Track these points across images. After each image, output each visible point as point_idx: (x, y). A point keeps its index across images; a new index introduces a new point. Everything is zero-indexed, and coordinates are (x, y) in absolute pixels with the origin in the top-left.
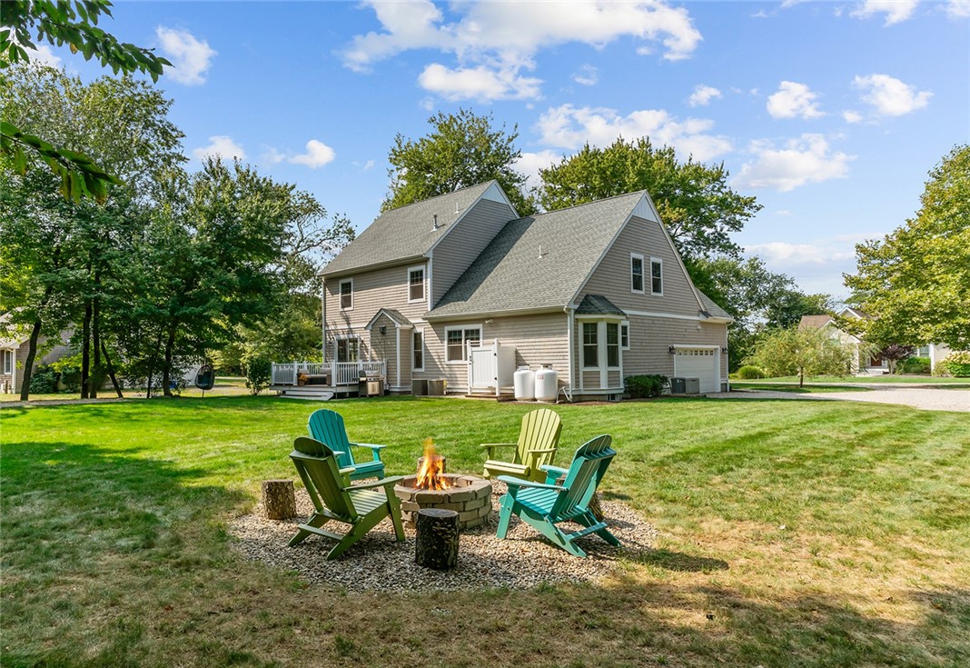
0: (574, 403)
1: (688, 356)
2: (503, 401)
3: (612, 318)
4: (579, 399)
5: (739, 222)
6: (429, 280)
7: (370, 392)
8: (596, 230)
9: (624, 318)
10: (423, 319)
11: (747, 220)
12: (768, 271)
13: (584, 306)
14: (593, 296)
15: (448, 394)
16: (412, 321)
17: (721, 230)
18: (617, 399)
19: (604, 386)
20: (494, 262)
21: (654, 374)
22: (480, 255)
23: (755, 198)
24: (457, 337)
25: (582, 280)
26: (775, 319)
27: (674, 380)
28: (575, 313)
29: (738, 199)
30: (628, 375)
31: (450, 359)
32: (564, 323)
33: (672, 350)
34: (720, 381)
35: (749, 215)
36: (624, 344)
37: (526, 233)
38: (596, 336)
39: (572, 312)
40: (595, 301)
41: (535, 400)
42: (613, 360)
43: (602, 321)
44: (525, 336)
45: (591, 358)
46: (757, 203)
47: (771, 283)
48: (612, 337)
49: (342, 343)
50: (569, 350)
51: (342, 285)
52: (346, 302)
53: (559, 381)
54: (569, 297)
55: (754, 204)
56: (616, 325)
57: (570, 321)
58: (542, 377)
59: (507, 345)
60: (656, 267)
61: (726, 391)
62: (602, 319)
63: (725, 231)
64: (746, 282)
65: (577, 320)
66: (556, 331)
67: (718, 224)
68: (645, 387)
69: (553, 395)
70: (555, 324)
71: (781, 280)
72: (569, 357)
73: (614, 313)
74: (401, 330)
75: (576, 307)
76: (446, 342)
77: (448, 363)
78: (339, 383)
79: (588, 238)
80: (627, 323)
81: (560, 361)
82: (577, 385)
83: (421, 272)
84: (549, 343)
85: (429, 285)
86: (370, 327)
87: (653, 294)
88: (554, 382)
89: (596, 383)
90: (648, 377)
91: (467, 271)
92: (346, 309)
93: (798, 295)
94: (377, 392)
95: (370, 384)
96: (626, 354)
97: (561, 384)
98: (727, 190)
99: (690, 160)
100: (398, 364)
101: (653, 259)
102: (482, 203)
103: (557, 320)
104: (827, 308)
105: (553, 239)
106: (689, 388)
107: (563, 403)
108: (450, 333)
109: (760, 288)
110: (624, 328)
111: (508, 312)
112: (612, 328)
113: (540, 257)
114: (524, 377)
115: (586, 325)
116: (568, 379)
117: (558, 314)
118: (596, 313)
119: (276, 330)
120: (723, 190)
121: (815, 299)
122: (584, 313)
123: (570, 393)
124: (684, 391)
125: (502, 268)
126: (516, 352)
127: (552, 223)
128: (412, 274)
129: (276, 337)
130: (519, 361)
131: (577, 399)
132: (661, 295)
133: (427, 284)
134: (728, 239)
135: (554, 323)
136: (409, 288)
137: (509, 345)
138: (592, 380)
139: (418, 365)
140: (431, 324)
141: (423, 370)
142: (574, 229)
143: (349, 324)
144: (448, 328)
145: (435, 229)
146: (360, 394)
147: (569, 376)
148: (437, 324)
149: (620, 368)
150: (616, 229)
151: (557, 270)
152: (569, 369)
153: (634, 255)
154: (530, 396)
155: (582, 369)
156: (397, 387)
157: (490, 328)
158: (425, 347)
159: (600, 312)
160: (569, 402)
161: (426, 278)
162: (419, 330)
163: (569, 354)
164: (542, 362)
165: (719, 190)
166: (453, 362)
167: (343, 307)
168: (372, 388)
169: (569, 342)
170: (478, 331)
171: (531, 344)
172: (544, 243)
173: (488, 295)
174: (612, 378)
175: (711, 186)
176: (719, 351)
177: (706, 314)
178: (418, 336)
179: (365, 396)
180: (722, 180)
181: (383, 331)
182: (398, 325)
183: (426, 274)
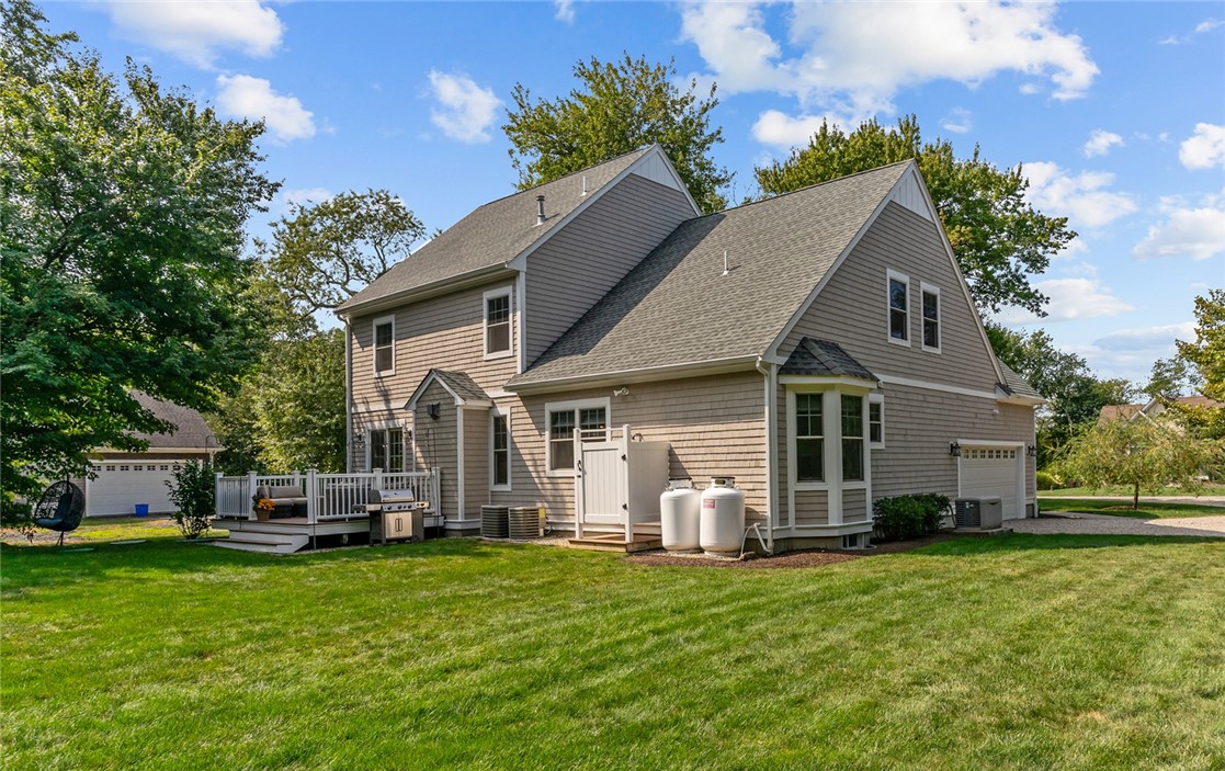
0: (776, 555)
1: (979, 460)
2: (639, 552)
3: (853, 384)
4: (787, 548)
5: (1043, 259)
6: (519, 313)
7: (391, 533)
8: (825, 224)
9: (873, 385)
10: (507, 389)
11: (1055, 253)
12: (1056, 349)
13: (798, 360)
14: (816, 342)
15: (549, 534)
16: (491, 393)
17: (1017, 271)
18: (861, 545)
19: (835, 520)
20: (647, 286)
21: (926, 492)
22: (627, 276)
23: (1066, 219)
24: (567, 425)
25: (794, 308)
26: (1063, 412)
27: (960, 504)
28: (779, 374)
29: (1041, 221)
30: (881, 496)
31: (553, 468)
32: (757, 395)
33: (954, 450)
34: (1024, 500)
35: (1057, 246)
36: (875, 436)
37: (708, 238)
38: (820, 419)
39: (774, 370)
40: (818, 351)
41: (700, 550)
42: (852, 469)
43: (833, 388)
44: (688, 419)
45: (810, 466)
46: (1068, 229)
47: (1059, 366)
48: (851, 423)
49: (377, 437)
50: (766, 448)
51: (379, 327)
52: (384, 361)
53: (749, 511)
54: (768, 340)
55: (1064, 230)
56: (859, 400)
57: (769, 388)
58: (713, 504)
59: (654, 439)
60: (930, 300)
61: (1033, 517)
62: (832, 387)
63: (1022, 271)
64: (1029, 364)
65: (783, 388)
66: (743, 411)
67: (1012, 260)
68: (912, 521)
69: (735, 541)
70: (742, 396)
71: (1071, 362)
72: (766, 463)
73: (855, 375)
74: (467, 412)
75: (783, 360)
76: (547, 433)
77: (550, 473)
78: (325, 517)
79: (812, 238)
80: (879, 398)
81: (750, 471)
82: (783, 519)
83: (506, 298)
84: (730, 434)
85: (518, 324)
86: (414, 406)
87: (926, 348)
88: (737, 514)
89: (820, 514)
90: (917, 498)
91: (600, 303)
92: (383, 374)
93: (1090, 381)
94: (407, 531)
95: (391, 519)
96: (879, 456)
97: (751, 516)
98: (1027, 208)
99: (976, 154)
100: (461, 477)
101: (925, 286)
102: (631, 181)
103: (744, 388)
104: (1124, 398)
105: (751, 243)
106: (987, 518)
107: (753, 558)
108: (555, 416)
109: (1046, 372)
110: (875, 408)
111: (655, 372)
112: (851, 404)
113: (726, 273)
114: (678, 503)
115: (801, 398)
116: (766, 509)
117: (745, 374)
118: (820, 374)
119: (324, 417)
120: (1020, 209)
121: (1110, 386)
122: (798, 372)
123: (768, 536)
124: (979, 525)
125: (659, 294)
126: (671, 453)
127: (752, 219)
128: (491, 302)
129: (323, 428)
130: (676, 471)
131: (782, 547)
132: (938, 351)
133: (516, 322)
134: (1026, 284)
135: (739, 393)
136: (485, 331)
137: (658, 438)
138: (812, 507)
139: (501, 478)
140: (523, 398)
141: (507, 488)
142: (789, 225)
143: (387, 401)
144: (551, 407)
145: (539, 223)
146: (372, 537)
147: (768, 501)
148: (532, 398)
149: (867, 484)
150: (861, 221)
151: (751, 294)
152: (767, 486)
153: (891, 273)
154: (690, 542)
155: (794, 485)
156: (458, 521)
157: (623, 406)
158: (513, 443)
159: (828, 372)
160: (765, 555)
161: (515, 310)
162: (503, 410)
163: (767, 456)
164: (712, 472)
165: (1014, 210)
166: (559, 473)
167: (378, 370)
168: (399, 524)
169: (766, 433)
170: (602, 411)
171: (697, 436)
172: (736, 250)
173: (625, 343)
174: (851, 502)
175: (1003, 202)
176: (1024, 452)
177: (1007, 389)
178: (500, 422)
179: (380, 542)
180: (1019, 193)
181: (434, 413)
182: (459, 401)
183: (514, 303)
